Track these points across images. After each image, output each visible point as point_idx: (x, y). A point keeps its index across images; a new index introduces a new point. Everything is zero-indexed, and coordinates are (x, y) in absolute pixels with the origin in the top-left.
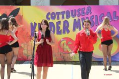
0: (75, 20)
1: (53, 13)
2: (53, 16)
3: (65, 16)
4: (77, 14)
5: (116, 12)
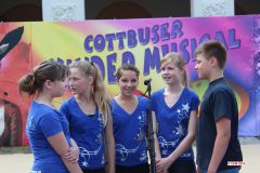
0: (148, 50)
2: (100, 42)
4: (152, 36)
5: (234, 30)
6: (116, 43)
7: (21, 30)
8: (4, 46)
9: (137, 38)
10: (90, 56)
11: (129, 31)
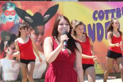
1: (101, 11)
2: (101, 15)
3: (115, 14)
6: (110, 15)
7: (57, 6)
8: (47, 16)
9: (121, 13)
10: (96, 23)
11: (117, 9)
